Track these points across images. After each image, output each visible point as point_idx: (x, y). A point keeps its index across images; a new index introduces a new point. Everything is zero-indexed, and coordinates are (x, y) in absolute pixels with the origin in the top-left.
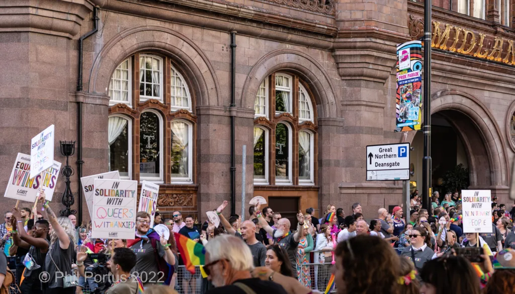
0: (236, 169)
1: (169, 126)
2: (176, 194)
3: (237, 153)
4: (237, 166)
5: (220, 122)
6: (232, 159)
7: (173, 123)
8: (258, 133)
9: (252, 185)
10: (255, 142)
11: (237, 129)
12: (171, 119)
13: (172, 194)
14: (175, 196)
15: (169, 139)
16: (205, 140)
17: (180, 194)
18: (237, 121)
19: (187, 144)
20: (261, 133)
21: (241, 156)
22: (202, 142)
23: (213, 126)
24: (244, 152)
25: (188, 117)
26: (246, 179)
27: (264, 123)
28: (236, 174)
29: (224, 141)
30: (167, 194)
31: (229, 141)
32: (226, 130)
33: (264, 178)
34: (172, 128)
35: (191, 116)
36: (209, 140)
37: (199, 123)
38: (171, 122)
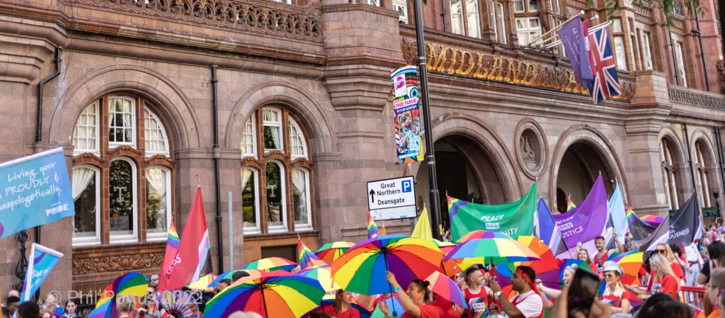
0: (223, 218)
1: (144, 175)
2: (154, 253)
3: (222, 199)
4: (223, 215)
5: (202, 166)
6: (218, 206)
7: (148, 171)
8: (246, 175)
9: (241, 235)
10: (243, 185)
11: (222, 172)
12: (146, 166)
13: (149, 254)
14: (152, 255)
15: (143, 189)
16: (185, 188)
17: (158, 253)
18: (221, 163)
19: (165, 194)
20: (250, 174)
21: (227, 203)
22: (182, 190)
23: (193, 171)
24: (231, 198)
25: (165, 162)
26: (233, 230)
27: (253, 164)
28: (223, 223)
29: (208, 187)
30: (142, 254)
31: (213, 187)
32: (210, 174)
33: (255, 226)
34: (147, 176)
35: (168, 161)
36: (189, 187)
37: (178, 169)
38: (146, 169)
